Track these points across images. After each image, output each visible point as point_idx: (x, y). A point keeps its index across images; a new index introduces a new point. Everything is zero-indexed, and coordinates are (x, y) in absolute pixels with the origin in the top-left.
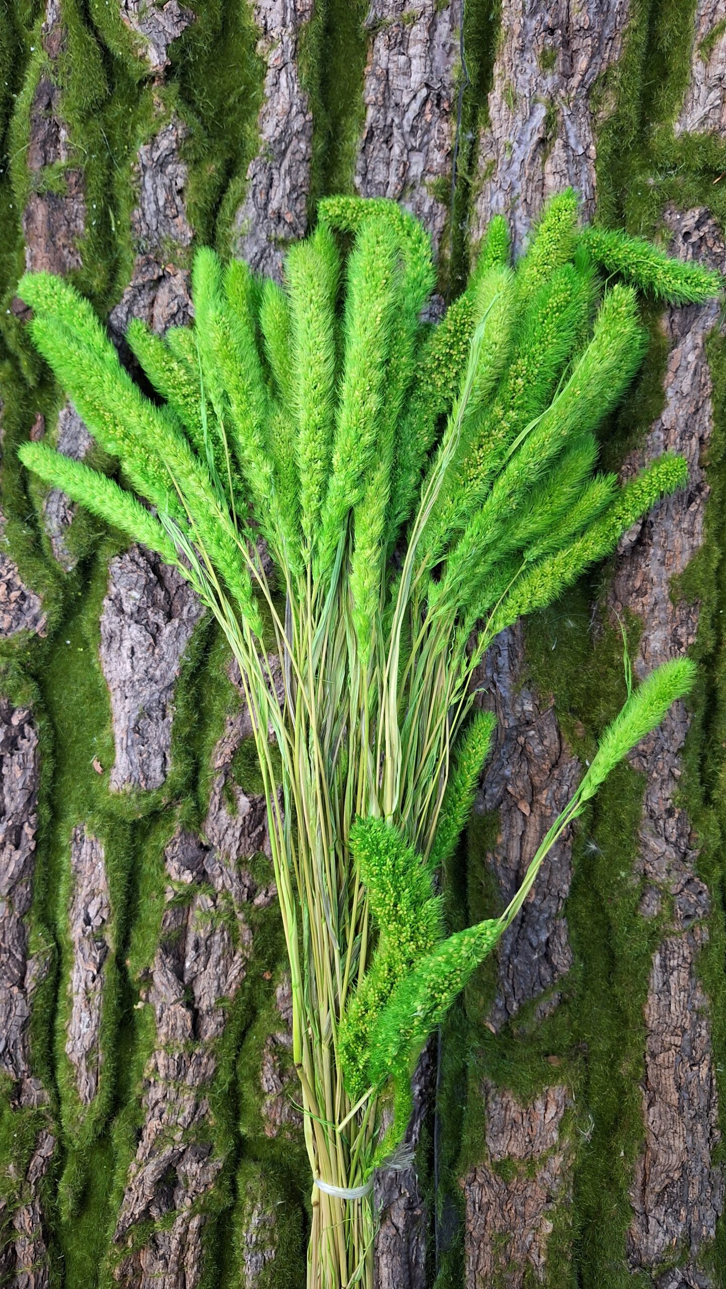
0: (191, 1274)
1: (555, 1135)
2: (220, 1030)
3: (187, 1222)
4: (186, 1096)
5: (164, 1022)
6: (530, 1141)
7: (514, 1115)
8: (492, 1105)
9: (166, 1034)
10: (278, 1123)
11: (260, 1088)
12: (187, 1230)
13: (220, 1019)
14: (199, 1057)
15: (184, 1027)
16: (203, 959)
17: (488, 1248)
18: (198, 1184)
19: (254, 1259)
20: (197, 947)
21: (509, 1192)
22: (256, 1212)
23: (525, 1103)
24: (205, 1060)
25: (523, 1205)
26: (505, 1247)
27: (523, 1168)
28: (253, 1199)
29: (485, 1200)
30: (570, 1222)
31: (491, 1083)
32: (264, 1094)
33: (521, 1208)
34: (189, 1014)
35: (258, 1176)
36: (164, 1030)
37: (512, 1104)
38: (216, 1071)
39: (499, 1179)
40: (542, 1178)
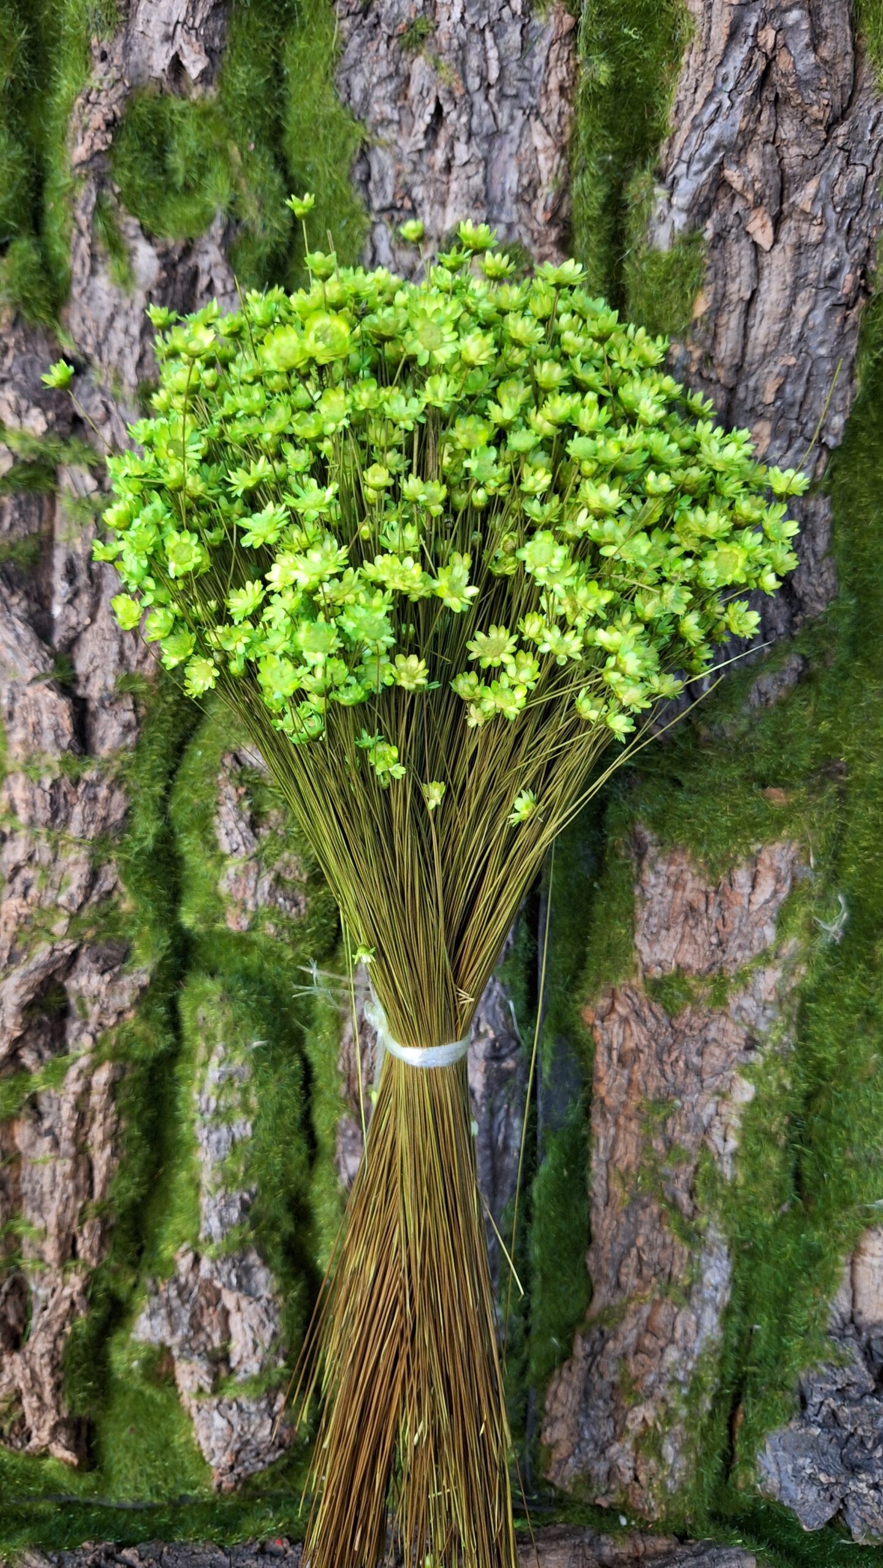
0: (101, 1159)
1: (770, 932)
2: (130, 739)
3: (86, 1075)
4: (72, 857)
5: (18, 720)
6: (720, 944)
7: (689, 895)
8: (649, 877)
9: (24, 743)
10: (250, 906)
11: (214, 846)
12: (87, 1090)
13: (129, 716)
14: (91, 785)
15: (56, 728)
16: (85, 599)
17: (633, 1126)
18: (103, 1011)
19: (214, 1137)
20: (71, 574)
21: (675, 1032)
22: (215, 1060)
23: (712, 870)
24: (103, 792)
25: (700, 1053)
26: (664, 1123)
27: (704, 991)
28: (210, 1038)
29: (631, 1044)
30: (787, 1082)
31: (649, 836)
32: (224, 857)
33: (696, 1060)
34: (63, 704)
35: (216, 998)
36: (19, 734)
37: (688, 876)
38: (127, 815)
39: (657, 1008)
40: (740, 1008)
